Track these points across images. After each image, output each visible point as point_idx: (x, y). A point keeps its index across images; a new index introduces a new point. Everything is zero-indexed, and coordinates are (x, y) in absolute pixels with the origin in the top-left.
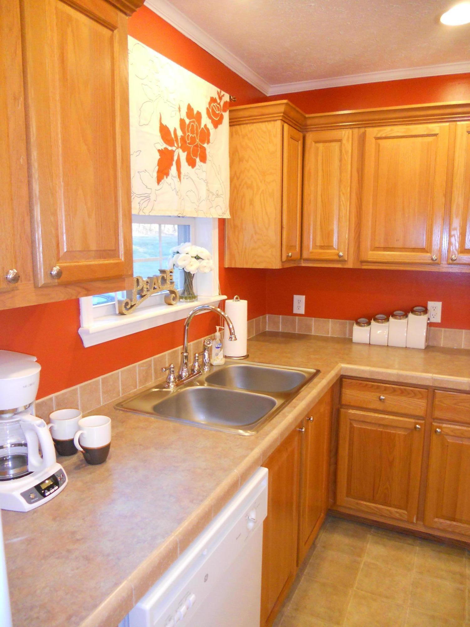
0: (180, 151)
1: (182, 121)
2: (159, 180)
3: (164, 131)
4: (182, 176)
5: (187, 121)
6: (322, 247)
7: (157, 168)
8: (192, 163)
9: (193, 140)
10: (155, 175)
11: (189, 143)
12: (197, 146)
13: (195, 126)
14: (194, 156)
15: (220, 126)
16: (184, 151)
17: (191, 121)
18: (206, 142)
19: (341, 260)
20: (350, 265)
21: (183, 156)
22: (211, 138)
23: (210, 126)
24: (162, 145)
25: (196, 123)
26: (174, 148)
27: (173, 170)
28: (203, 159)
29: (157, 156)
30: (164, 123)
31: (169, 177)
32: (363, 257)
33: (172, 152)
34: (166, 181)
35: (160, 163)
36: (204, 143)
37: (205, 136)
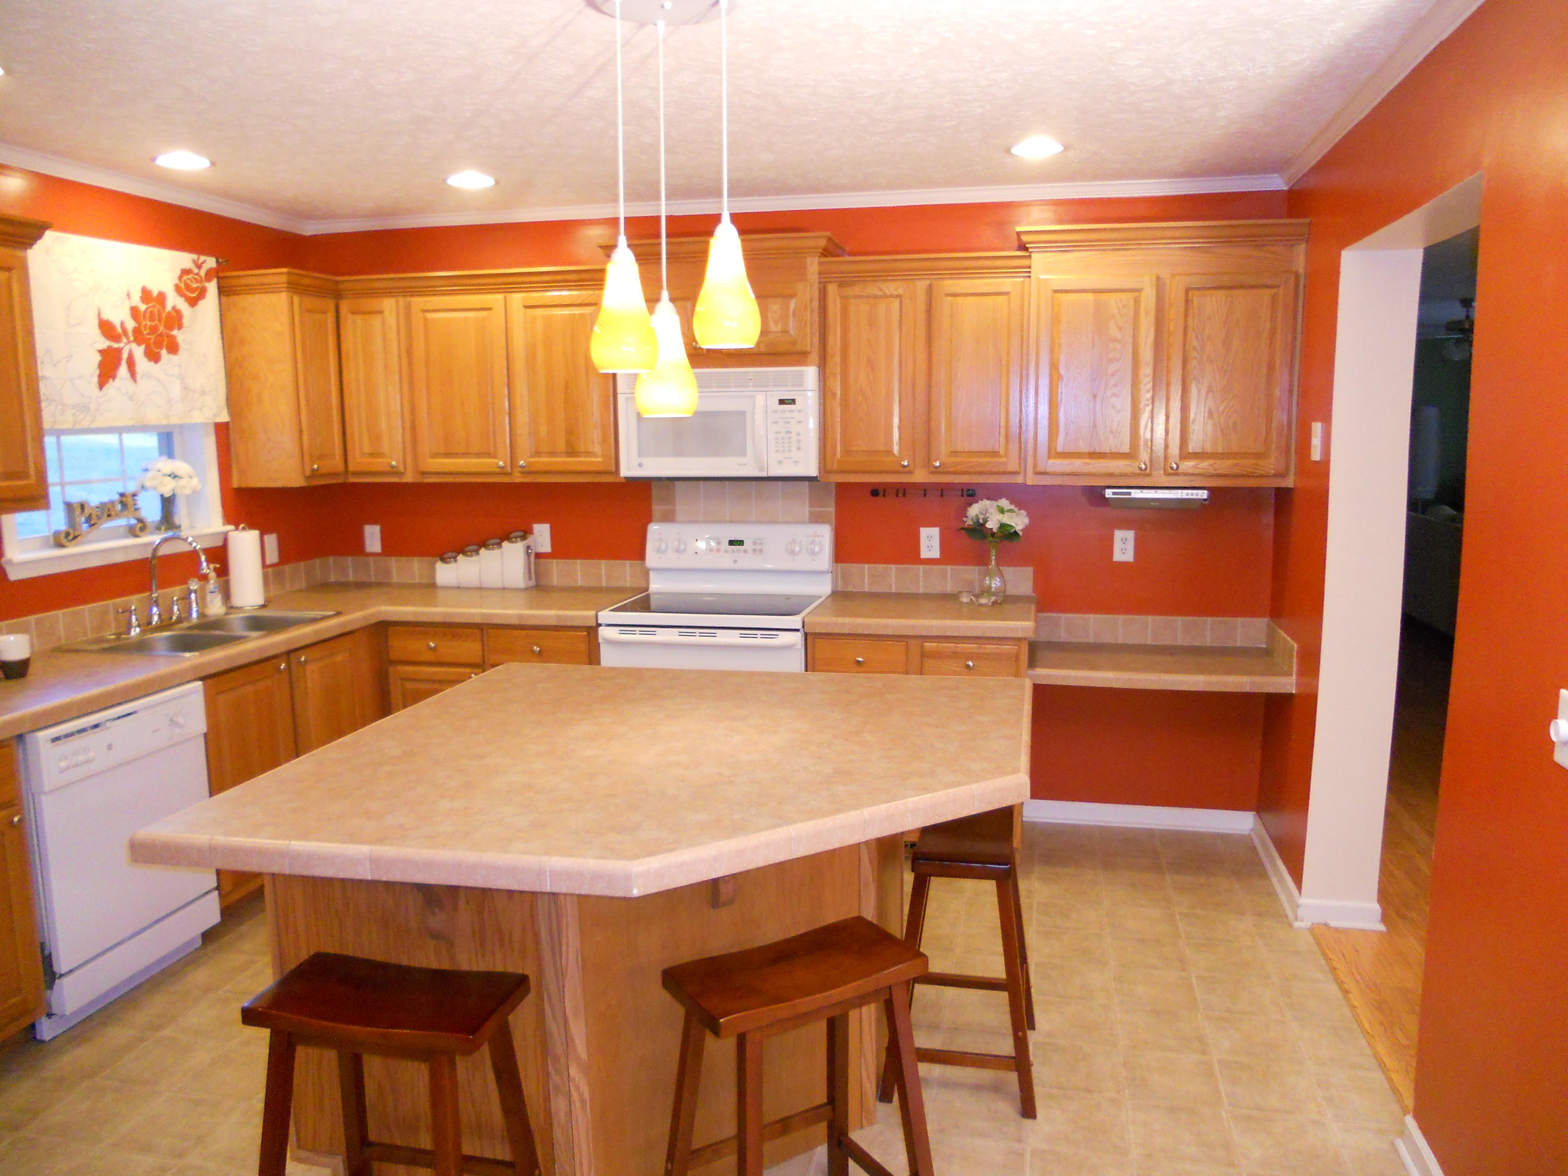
0: (134, 346)
1: (134, 311)
2: (101, 385)
3: (106, 328)
4: (138, 377)
5: (143, 307)
6: (371, 455)
7: (97, 372)
8: (154, 357)
9: (153, 329)
10: (95, 379)
11: (147, 334)
12: (161, 335)
13: (156, 313)
14: (157, 348)
15: (201, 303)
16: (139, 344)
17: (149, 305)
18: (176, 326)
19: (394, 472)
20: (409, 478)
21: (139, 352)
22: (185, 321)
23: (182, 305)
24: (104, 344)
25: (158, 307)
26: (121, 345)
27: (123, 370)
28: (173, 348)
29: (98, 358)
30: (106, 316)
31: (117, 380)
32: (423, 468)
33: (119, 351)
34: (111, 386)
35: (101, 365)
36: (172, 329)
37: (175, 319)
